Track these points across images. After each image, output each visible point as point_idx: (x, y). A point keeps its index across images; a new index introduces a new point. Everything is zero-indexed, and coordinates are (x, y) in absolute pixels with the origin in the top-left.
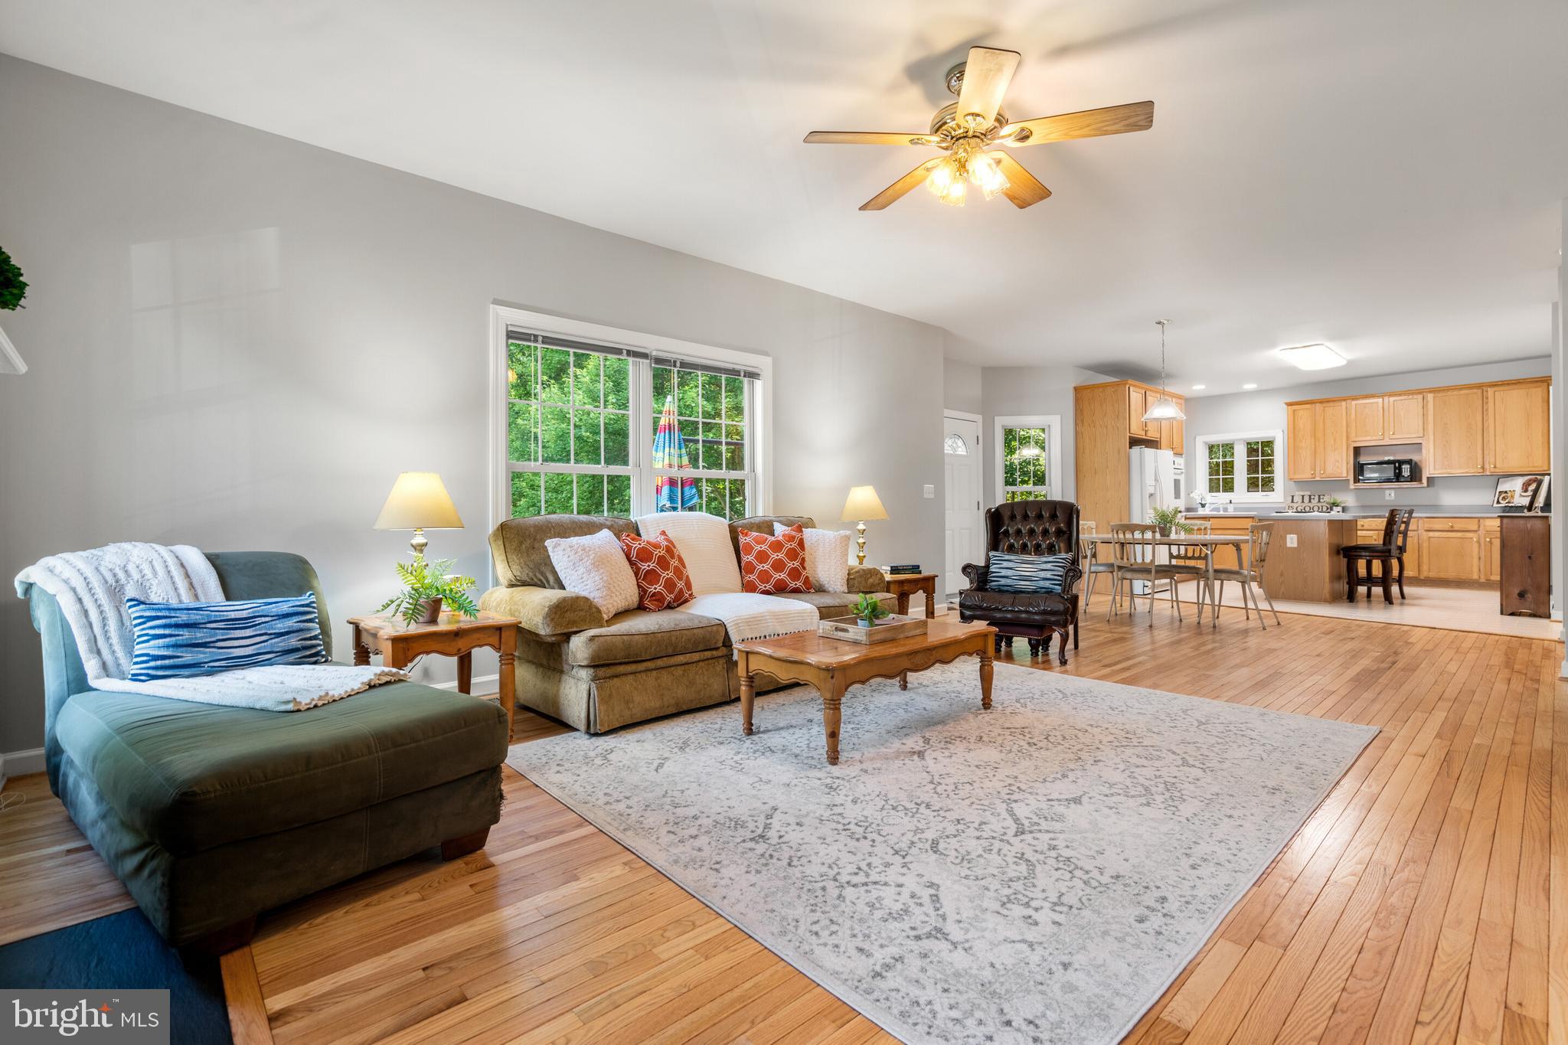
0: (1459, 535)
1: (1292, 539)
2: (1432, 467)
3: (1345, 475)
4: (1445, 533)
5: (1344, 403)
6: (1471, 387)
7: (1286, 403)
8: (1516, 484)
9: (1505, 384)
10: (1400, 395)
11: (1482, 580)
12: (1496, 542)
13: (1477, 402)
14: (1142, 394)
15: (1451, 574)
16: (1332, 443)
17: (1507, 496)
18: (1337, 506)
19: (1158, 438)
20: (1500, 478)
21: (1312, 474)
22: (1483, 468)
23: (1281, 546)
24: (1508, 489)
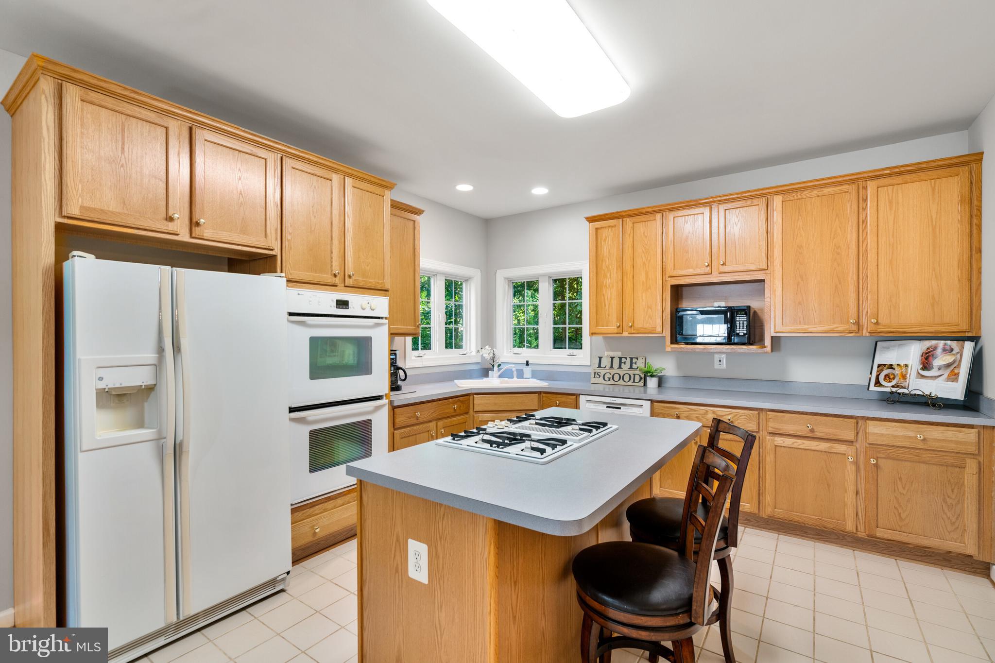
0: (824, 446)
1: (418, 555)
2: (779, 321)
3: (659, 329)
4: (800, 441)
5: (658, 216)
6: (840, 182)
7: (587, 218)
8: (912, 353)
9: (897, 173)
10: (734, 200)
11: (862, 534)
12: (886, 465)
13: (850, 208)
14: (167, 128)
15: (809, 515)
16: (644, 279)
17: (894, 375)
18: (652, 376)
19: (272, 250)
20: (878, 342)
21: (619, 326)
22: (858, 323)
23: (397, 571)
24: (894, 362)
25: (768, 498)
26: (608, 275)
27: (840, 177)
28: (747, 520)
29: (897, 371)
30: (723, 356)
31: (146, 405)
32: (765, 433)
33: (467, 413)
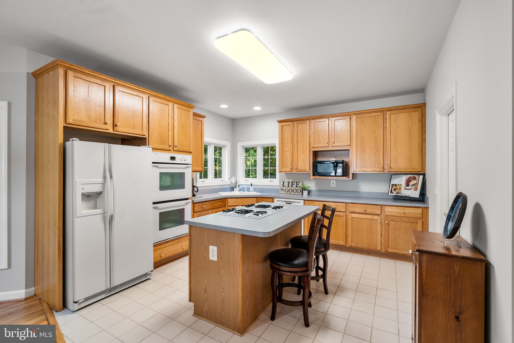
0: (369, 217)
1: (213, 251)
2: (354, 167)
3: (308, 170)
4: (361, 215)
5: (308, 121)
6: (377, 111)
7: (278, 121)
8: (402, 180)
9: (397, 109)
10: (338, 116)
11: (383, 251)
12: (391, 223)
13: (381, 122)
14: (105, 86)
15: (364, 245)
16: (302, 148)
18: (305, 190)
19: (145, 136)
20: (392, 176)
21: (291, 168)
22: (383, 168)
23: (205, 258)
24: (397, 184)
25: (349, 239)
26: (287, 146)
27: (377, 109)
28: (342, 248)
29: (398, 187)
30: (334, 181)
31: (98, 200)
32: (348, 212)
33: (225, 206)
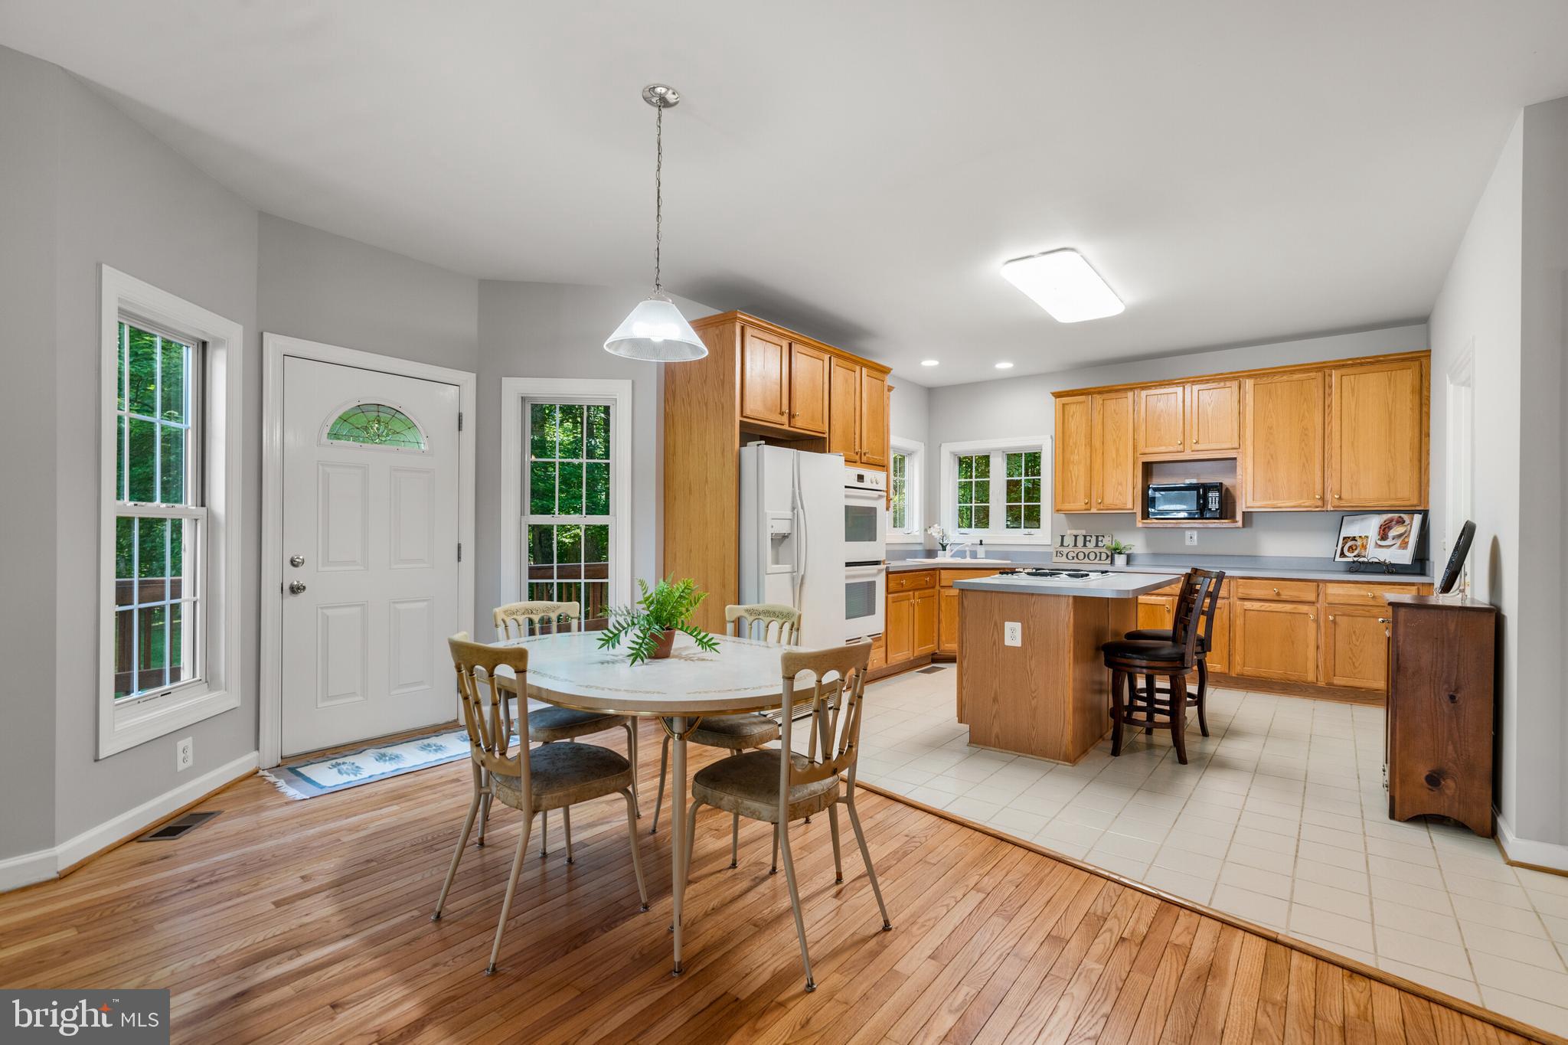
0: (1288, 607)
1: (1013, 630)
2: (1250, 498)
3: (1130, 505)
4: (1267, 604)
5: (1130, 394)
6: (1308, 369)
7: (1053, 394)
8: (1369, 527)
9: (1359, 363)
10: (1207, 381)
11: (1322, 683)
12: (1343, 621)
13: (1317, 394)
14: (781, 347)
15: (1275, 671)
16: (1114, 456)
17: (1356, 546)
18: (1120, 553)
19: (824, 433)
20: (1344, 517)
21: (1087, 503)
22: (1323, 499)
23: (994, 643)
24: (1357, 535)
25: (1238, 658)
26: (1076, 452)
27: (1308, 364)
28: (1217, 681)
29: (1359, 543)
31: (781, 549)
32: (1236, 598)
33: (933, 587)
